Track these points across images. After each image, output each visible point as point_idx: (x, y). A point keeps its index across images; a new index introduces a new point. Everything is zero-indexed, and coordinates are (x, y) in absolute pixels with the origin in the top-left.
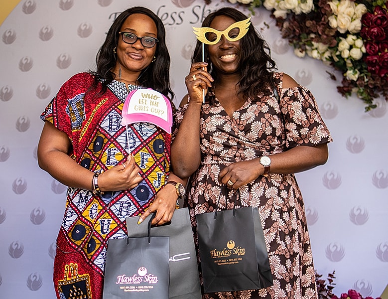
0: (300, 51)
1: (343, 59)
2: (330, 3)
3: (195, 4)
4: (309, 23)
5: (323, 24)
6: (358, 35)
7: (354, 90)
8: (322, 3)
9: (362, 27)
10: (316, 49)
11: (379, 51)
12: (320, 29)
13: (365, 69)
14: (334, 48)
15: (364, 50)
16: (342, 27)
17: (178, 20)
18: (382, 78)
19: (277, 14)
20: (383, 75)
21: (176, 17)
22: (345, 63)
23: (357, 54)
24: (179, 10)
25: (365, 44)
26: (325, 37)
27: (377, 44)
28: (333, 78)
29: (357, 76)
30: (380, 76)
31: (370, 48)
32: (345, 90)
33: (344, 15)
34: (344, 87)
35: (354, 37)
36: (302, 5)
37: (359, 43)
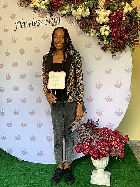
0: (86, 33)
1: (102, 35)
2: (96, 11)
3: (47, 16)
4: (88, 21)
5: (93, 21)
6: (107, 24)
7: (108, 49)
8: (93, 11)
9: (109, 20)
10: (93, 32)
11: (116, 31)
12: (92, 23)
13: (111, 39)
14: (98, 31)
15: (110, 31)
16: (101, 21)
17: (41, 24)
18: (119, 43)
19: (77, 18)
20: (119, 42)
21: (40, 22)
22: (103, 37)
23: (107, 33)
24: (40, 19)
25: (110, 28)
26: (95, 26)
27: (115, 28)
28: (100, 44)
29: (108, 43)
30: (117, 42)
31: (112, 30)
32: (104, 49)
33: (101, 16)
34: (104, 48)
35: (106, 26)
36: (85, 13)
37: (108, 28)
